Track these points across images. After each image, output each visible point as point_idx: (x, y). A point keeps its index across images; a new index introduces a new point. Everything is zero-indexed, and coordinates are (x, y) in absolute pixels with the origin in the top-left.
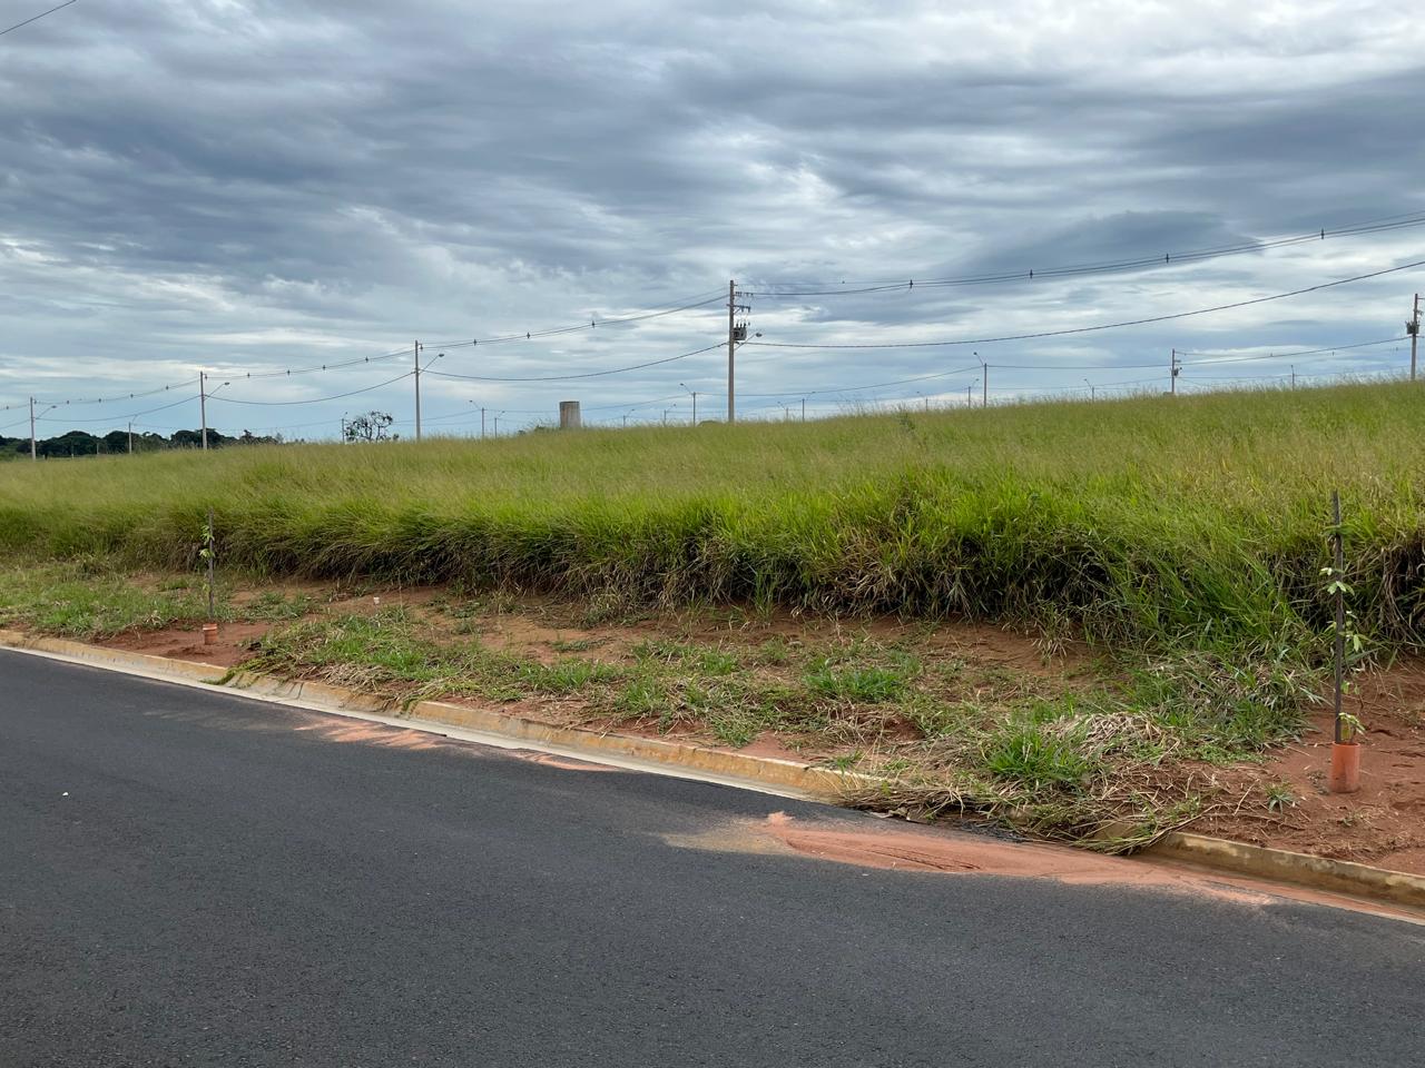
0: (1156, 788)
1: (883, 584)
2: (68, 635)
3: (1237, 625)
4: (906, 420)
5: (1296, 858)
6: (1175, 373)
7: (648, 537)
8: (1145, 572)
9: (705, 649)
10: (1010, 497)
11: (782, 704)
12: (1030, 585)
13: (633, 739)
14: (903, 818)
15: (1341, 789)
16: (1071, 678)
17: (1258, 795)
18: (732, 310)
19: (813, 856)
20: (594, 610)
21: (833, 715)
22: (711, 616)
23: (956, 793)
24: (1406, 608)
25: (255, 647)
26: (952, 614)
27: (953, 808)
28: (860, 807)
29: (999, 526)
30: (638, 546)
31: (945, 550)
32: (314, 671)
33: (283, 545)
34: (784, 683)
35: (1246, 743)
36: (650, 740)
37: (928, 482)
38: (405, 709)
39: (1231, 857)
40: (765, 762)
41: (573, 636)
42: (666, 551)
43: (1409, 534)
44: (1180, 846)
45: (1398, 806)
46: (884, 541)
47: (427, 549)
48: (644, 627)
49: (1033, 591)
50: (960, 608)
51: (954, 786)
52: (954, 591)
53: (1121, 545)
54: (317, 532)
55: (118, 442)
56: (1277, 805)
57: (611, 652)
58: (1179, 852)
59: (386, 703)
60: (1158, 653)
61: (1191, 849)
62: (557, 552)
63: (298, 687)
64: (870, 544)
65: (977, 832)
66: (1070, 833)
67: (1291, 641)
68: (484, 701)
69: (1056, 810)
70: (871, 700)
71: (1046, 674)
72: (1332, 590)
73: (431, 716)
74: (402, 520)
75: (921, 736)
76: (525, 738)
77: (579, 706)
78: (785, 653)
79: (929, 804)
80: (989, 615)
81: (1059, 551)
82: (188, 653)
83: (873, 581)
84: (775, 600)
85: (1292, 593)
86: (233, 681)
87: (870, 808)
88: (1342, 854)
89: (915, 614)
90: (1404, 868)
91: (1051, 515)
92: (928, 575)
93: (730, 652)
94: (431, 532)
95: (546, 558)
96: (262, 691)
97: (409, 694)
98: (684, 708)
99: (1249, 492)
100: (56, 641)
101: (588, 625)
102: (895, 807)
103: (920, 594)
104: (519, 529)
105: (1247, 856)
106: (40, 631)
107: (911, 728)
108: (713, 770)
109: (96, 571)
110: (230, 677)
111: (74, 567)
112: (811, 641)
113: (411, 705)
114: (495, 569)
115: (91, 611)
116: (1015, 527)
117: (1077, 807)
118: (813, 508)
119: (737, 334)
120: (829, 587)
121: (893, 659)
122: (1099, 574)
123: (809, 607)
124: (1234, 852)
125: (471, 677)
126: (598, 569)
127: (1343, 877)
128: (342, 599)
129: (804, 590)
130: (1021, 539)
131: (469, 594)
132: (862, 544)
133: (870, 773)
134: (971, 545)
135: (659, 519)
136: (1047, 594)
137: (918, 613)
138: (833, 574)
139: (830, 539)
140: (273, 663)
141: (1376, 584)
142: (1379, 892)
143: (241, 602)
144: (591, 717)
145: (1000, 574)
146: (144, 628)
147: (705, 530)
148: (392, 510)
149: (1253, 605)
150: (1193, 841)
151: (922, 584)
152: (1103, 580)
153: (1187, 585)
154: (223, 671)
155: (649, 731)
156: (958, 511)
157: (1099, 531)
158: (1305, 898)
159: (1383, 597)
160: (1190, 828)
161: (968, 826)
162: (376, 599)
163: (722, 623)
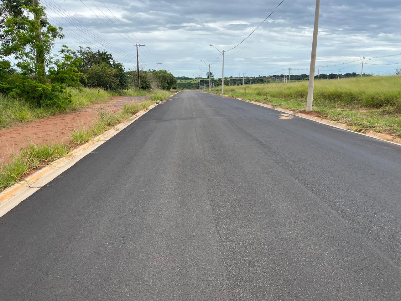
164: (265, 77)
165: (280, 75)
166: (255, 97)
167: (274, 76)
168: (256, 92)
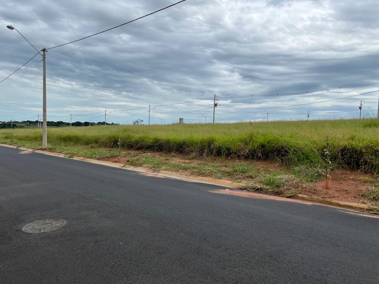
0: (294, 187)
1: (246, 153)
2: (92, 158)
3: (311, 161)
4: (251, 123)
5: (317, 198)
6: (308, 116)
7: (201, 143)
8: (295, 151)
9: (213, 164)
10: (271, 137)
11: (227, 173)
12: (274, 154)
13: (200, 178)
14: (249, 191)
15: (327, 188)
16: (281, 170)
17: (312, 188)
18: (215, 100)
19: (234, 195)
20: (191, 157)
21: (237, 175)
22: (213, 158)
23: (259, 187)
24: (343, 159)
25: (128, 161)
26: (259, 159)
27: (258, 189)
28: (242, 189)
29: (268, 143)
30: (199, 145)
31: (258, 147)
32: (141, 165)
33: (130, 143)
34: (228, 170)
35: (311, 181)
36: (204, 178)
37: (255, 135)
38: (158, 172)
39: (306, 198)
40: (225, 182)
41: (187, 161)
42: (205, 146)
43: (344, 146)
44: (297, 196)
45: (336, 191)
46: (247, 145)
47: (159, 145)
48: (201, 160)
49: (274, 155)
50: (260, 157)
51: (258, 186)
52: (260, 155)
53: (291, 147)
54: (137, 141)
55: (86, 124)
56: (315, 190)
57: (195, 163)
58: (297, 197)
59: (154, 171)
60: (296, 166)
61: (299, 197)
62: (184, 146)
63: (137, 168)
64: (244, 146)
65: (262, 193)
66: (278, 194)
67: (321, 165)
68: (173, 171)
69: (276, 190)
70: (244, 173)
71: (276, 169)
72: (326, 153)
73: (163, 173)
74: (154, 139)
75: (253, 178)
76: (180, 177)
77: (190, 172)
78: (227, 165)
79: (254, 189)
80: (266, 159)
81: (279, 147)
82: (116, 162)
83: (244, 152)
84: (225, 156)
85: (322, 156)
86: (125, 167)
87: (243, 189)
88: (325, 198)
89: (252, 159)
90: (335, 200)
91: (278, 141)
92: (255, 151)
93: (217, 164)
94: (160, 141)
95: (181, 147)
96: (131, 168)
97: (159, 169)
98: (209, 173)
99: (316, 138)
100: (90, 159)
101: (190, 159)
102: (248, 189)
103: (253, 155)
104: (176, 141)
105: (309, 198)
106: (87, 157)
107: (251, 177)
108: (215, 183)
109: (94, 148)
110: (124, 166)
111: (89, 146)
112: (233, 163)
113: (159, 171)
114: (171, 149)
115: (95, 154)
116: (271, 143)
117: (280, 189)
118: (233, 139)
119: (216, 105)
120: (236, 153)
121: (248, 166)
122: (286, 152)
123: (232, 157)
124: (306, 197)
125: (170, 167)
126: (192, 149)
127: (325, 201)
128: (142, 153)
129: (231, 154)
130: (273, 145)
131: (166, 153)
132: (242, 146)
133: (243, 184)
134: (263, 146)
135: (203, 140)
136: (277, 155)
137: (253, 159)
138: (237, 151)
139: (236, 145)
140: (132, 164)
141: (338, 155)
142: (331, 204)
143: (123, 154)
144: (192, 174)
145: (268, 152)
146: (107, 157)
147: (212, 142)
148: (152, 137)
149: (315, 158)
150: (300, 195)
151: (253, 153)
152: (288, 153)
153: (303, 154)
154: (123, 165)
155: (203, 176)
156: (261, 140)
157: (287, 144)
158: (317, 204)
159: (339, 157)
160: (299, 193)
161: (261, 192)
162: (149, 154)
163: (215, 160)
164: (18, 122)
165: (35, 121)
166: (2, 140)
167: (28, 121)
168: (3, 137)
